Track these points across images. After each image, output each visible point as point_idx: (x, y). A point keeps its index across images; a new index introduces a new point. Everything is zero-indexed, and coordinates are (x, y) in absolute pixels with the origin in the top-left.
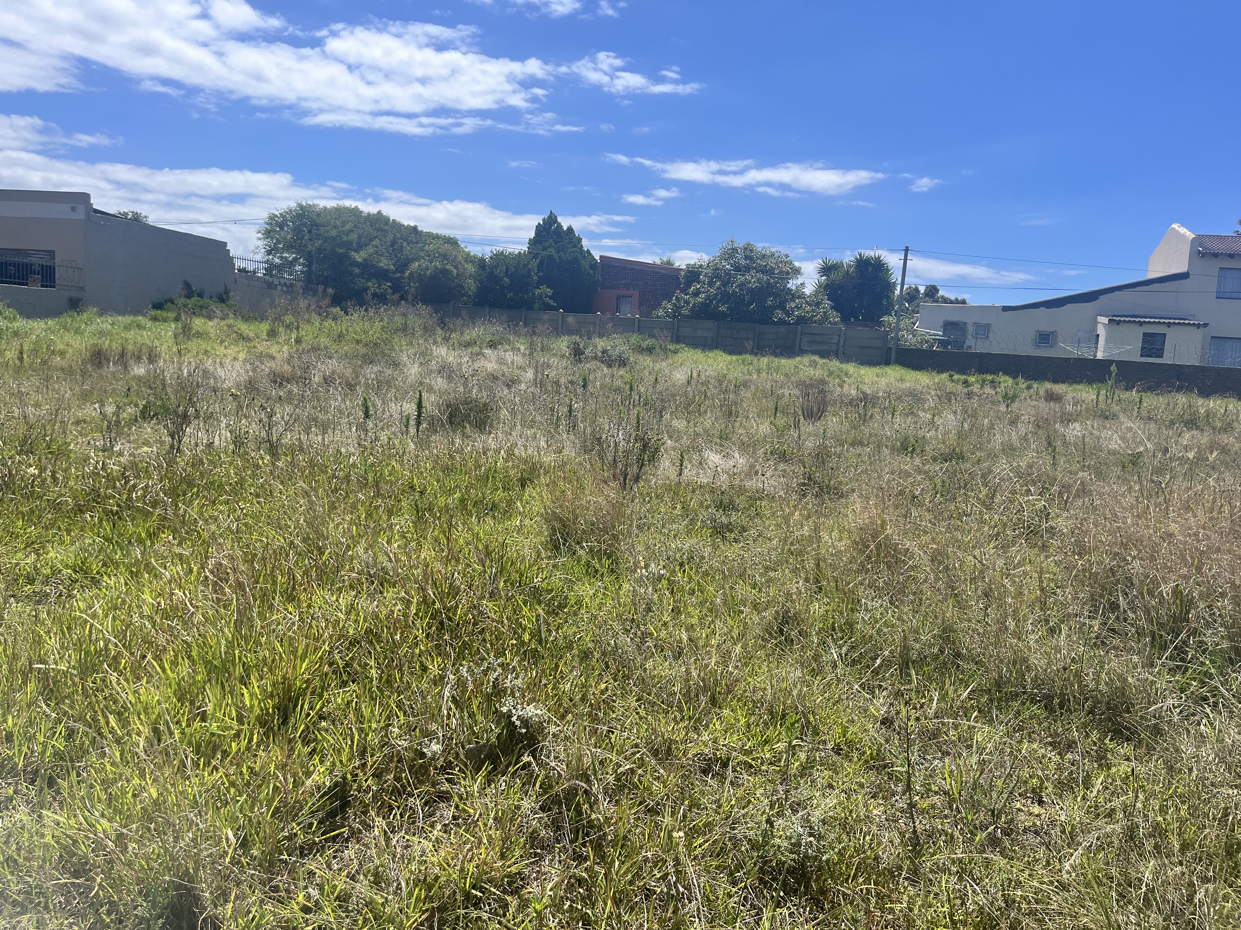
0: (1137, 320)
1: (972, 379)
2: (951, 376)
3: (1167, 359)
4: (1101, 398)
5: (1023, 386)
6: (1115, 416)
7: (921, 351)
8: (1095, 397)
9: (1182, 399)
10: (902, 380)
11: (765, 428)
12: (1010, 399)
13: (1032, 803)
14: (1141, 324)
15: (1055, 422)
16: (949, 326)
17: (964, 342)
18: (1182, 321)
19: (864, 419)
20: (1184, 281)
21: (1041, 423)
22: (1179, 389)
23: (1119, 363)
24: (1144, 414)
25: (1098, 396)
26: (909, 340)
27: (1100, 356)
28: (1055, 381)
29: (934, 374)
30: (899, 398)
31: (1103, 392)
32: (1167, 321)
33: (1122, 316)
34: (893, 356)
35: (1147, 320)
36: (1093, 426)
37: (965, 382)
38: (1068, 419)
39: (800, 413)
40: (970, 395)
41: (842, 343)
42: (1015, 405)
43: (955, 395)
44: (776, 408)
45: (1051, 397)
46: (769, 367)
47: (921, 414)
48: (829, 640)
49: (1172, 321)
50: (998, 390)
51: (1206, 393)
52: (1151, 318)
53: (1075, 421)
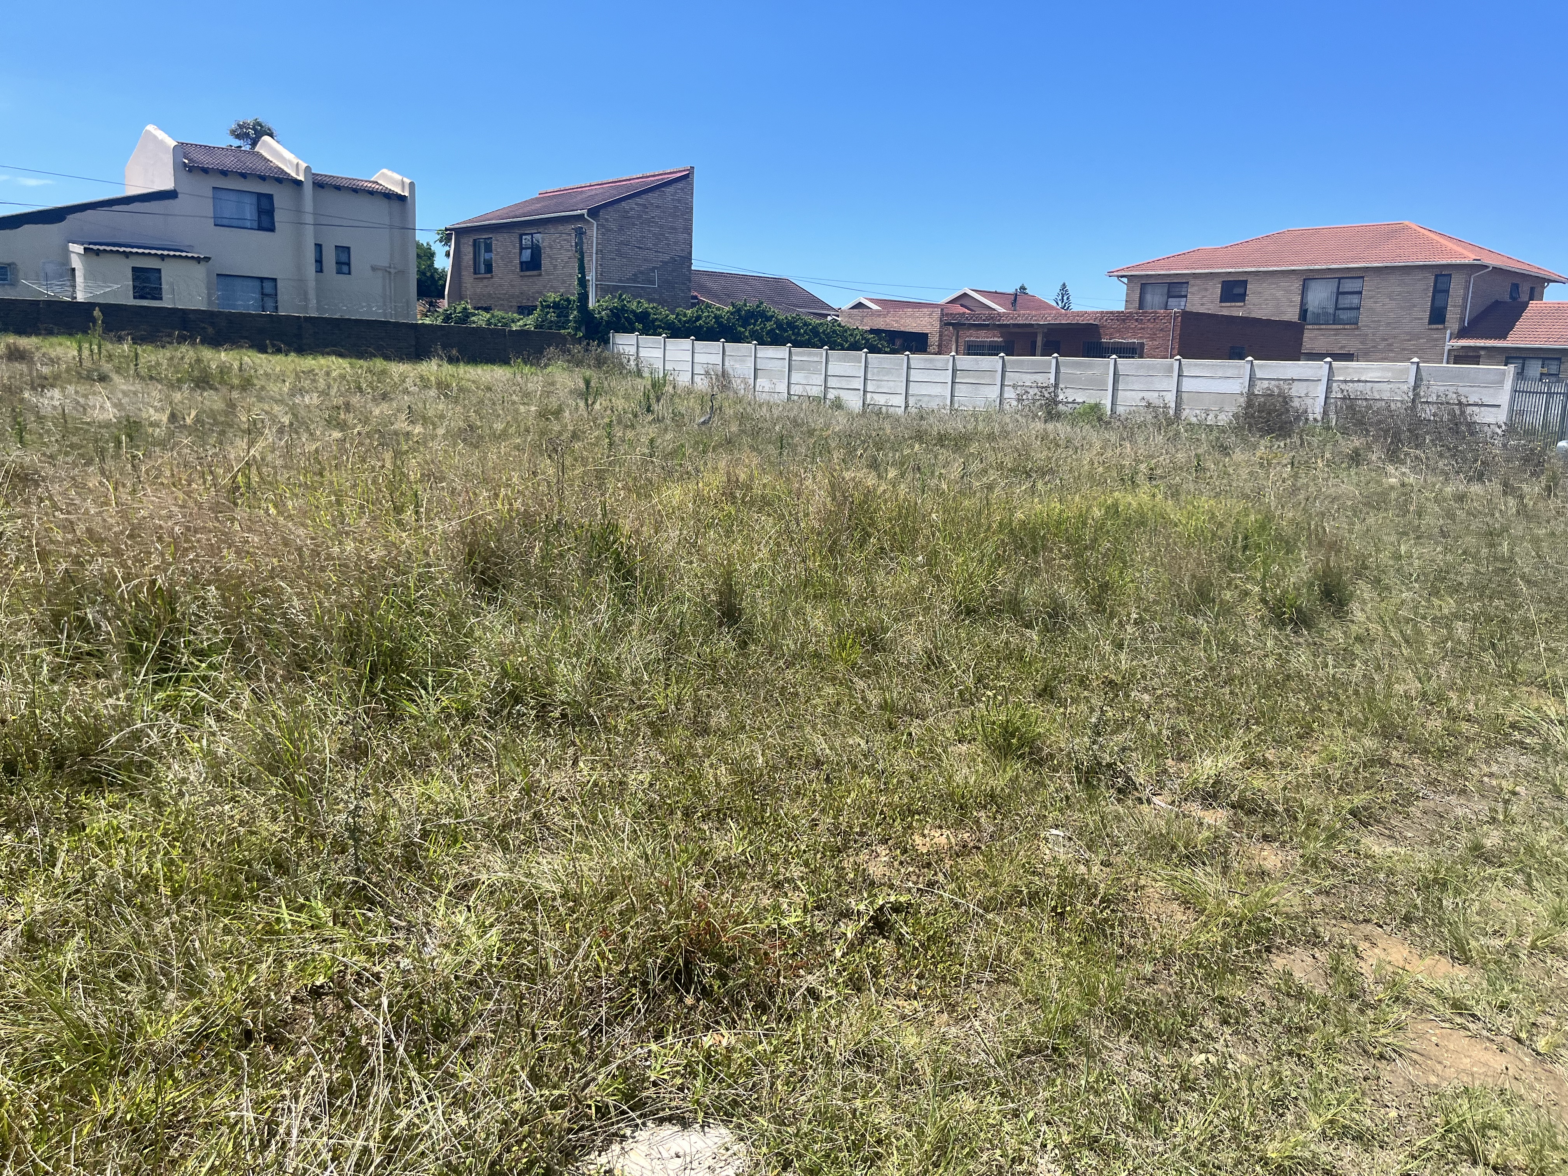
0: (121, 249)
3: (166, 302)
4: (86, 353)
6: (103, 378)
8: (76, 353)
9: (187, 353)
14: (127, 255)
15: (23, 390)
18: (177, 253)
20: (171, 201)
22: (182, 340)
23: (105, 308)
24: (143, 372)
25: (80, 350)
27: (81, 297)
28: (20, 333)
31: (86, 346)
32: (159, 252)
33: (101, 244)
35: (134, 250)
36: (77, 392)
38: (41, 384)
45: (15, 355)
49: (166, 253)
51: (214, 343)
52: (138, 247)
53: (53, 386)
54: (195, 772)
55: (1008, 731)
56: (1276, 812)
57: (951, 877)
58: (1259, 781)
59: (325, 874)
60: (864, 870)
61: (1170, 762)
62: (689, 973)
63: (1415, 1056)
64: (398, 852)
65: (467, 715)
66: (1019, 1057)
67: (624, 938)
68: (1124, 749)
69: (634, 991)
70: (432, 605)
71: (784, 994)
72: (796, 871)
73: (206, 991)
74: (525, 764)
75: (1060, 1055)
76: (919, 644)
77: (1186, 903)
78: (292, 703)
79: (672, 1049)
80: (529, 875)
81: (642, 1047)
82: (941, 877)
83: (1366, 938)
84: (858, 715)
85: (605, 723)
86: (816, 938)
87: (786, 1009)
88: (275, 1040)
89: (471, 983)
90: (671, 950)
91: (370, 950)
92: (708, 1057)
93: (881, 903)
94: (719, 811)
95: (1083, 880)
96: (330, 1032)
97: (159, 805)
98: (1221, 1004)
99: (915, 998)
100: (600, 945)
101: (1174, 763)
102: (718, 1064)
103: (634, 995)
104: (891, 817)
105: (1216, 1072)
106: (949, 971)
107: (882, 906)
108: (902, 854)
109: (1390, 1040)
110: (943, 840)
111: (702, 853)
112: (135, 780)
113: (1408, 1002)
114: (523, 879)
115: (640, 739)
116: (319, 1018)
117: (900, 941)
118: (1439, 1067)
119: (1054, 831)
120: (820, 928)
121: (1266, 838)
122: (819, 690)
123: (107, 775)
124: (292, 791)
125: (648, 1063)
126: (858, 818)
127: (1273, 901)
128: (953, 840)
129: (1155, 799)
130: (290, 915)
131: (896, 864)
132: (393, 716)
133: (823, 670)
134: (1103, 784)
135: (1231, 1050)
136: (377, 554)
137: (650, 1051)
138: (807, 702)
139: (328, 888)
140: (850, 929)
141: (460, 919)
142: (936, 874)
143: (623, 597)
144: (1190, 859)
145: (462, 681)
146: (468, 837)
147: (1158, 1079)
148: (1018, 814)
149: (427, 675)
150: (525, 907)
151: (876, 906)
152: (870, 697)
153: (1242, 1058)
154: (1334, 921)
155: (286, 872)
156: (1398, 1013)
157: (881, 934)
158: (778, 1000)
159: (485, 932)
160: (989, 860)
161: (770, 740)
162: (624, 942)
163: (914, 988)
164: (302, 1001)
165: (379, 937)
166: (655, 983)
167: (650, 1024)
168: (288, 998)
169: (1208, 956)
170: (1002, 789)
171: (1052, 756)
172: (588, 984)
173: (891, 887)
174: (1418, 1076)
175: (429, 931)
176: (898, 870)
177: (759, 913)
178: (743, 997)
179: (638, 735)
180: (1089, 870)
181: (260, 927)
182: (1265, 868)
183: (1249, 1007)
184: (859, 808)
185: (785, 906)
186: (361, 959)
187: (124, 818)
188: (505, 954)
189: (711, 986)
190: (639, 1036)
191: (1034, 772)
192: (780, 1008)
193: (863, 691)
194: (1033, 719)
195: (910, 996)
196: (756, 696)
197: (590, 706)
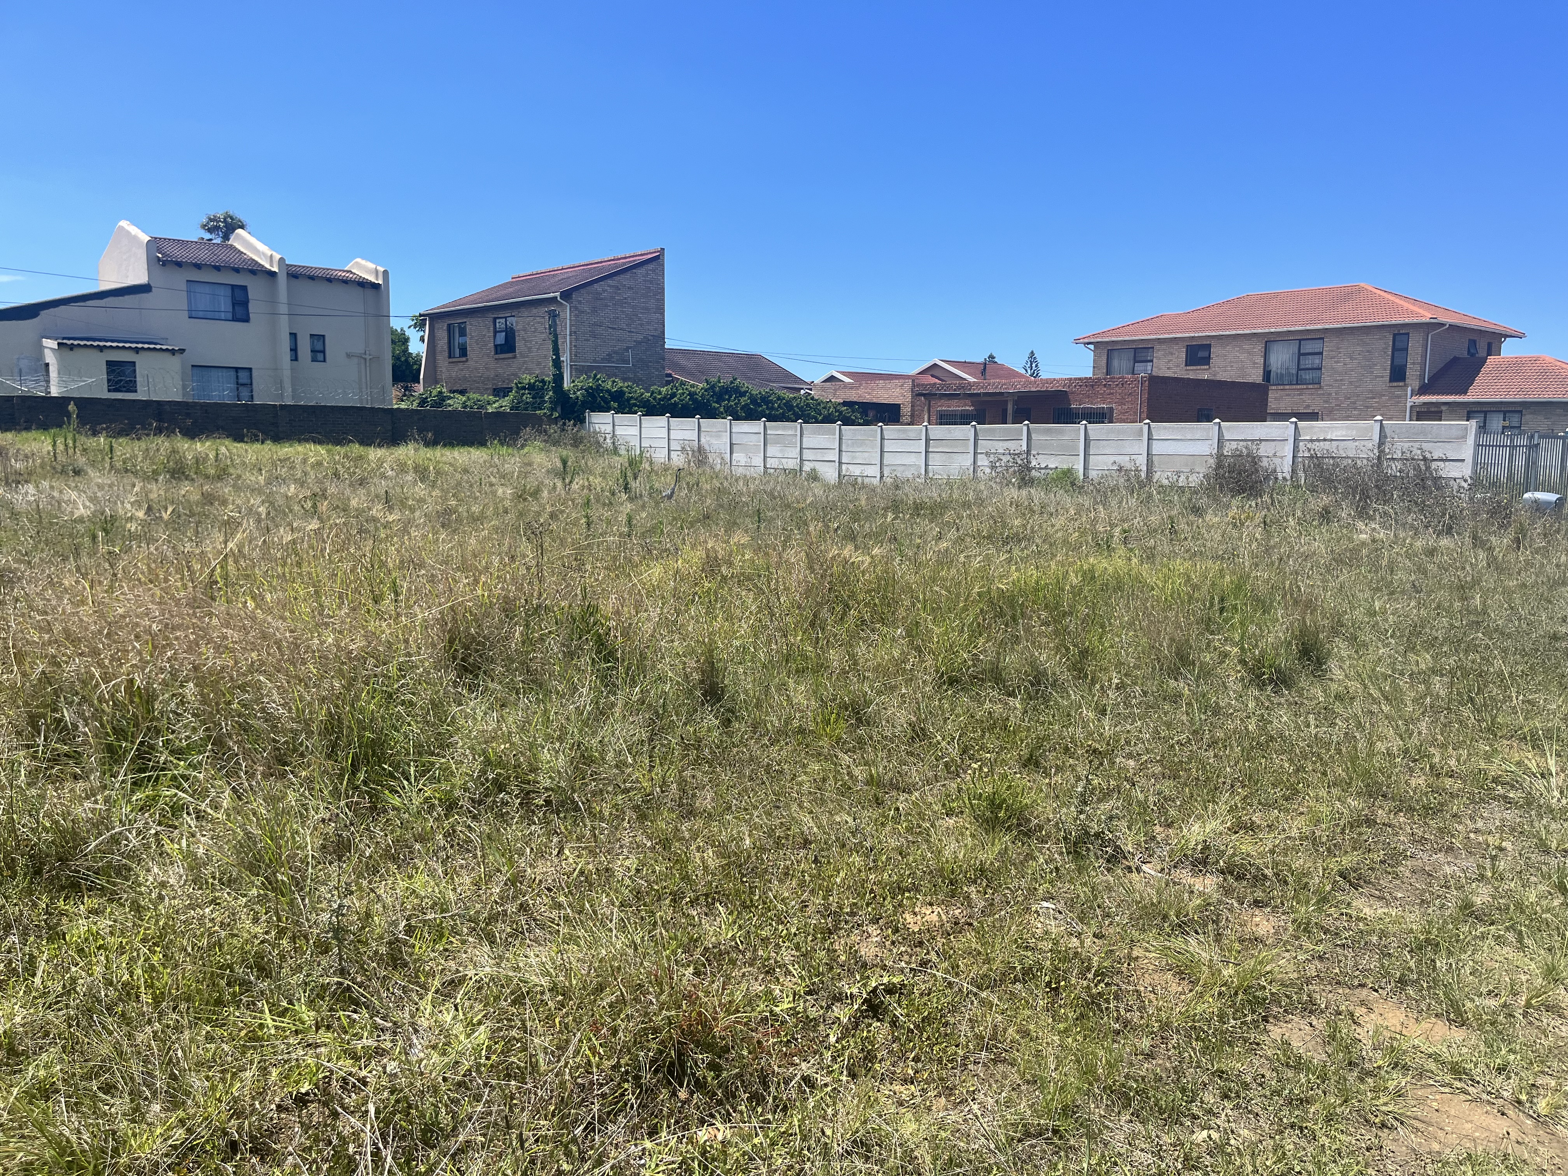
0: (95, 344)
3: (141, 395)
4: (60, 447)
6: (77, 472)
8: (50, 448)
9: (161, 445)
14: (101, 349)
18: (152, 346)
20: (145, 295)
22: (159, 431)
23: (82, 403)
24: (119, 465)
25: (54, 445)
27: (54, 392)
31: (60, 441)
32: (134, 345)
33: (75, 339)
35: (109, 344)
36: (52, 487)
49: (140, 346)
51: (192, 434)
52: (113, 341)
53: (27, 482)
54: (175, 875)
55: (995, 804)
56: (1265, 877)
57: (943, 955)
58: (1246, 846)
59: (308, 975)
60: (856, 951)
61: (1158, 829)
62: (682, 1064)
63: (1416, 1124)
64: (383, 950)
65: (451, 806)
66: (1020, 1141)
67: (614, 1031)
68: (1111, 818)
69: (626, 1086)
70: (414, 694)
71: (779, 1084)
72: (787, 955)
73: (189, 1102)
74: (509, 854)
75: (1061, 1138)
76: (903, 717)
77: (1180, 974)
78: (272, 800)
79: (666, 1146)
80: (517, 969)
81: (636, 1145)
82: (933, 956)
83: (1362, 1003)
84: (845, 790)
85: (590, 807)
86: (810, 1024)
87: (781, 1099)
88: (261, 1151)
89: (460, 1084)
90: (662, 1042)
91: (356, 1054)
92: (704, 1153)
93: (874, 985)
94: (707, 895)
95: (1076, 953)
96: (317, 1140)
97: (137, 909)
98: (1221, 1077)
99: (912, 1083)
100: (590, 1039)
101: (1162, 829)
102: (714, 1160)
103: (626, 1090)
104: (881, 896)
105: (1218, 1149)
106: (945, 1052)
107: (876, 988)
108: (894, 933)
109: (1391, 1108)
110: (934, 917)
111: (691, 939)
112: (115, 884)
113: (1406, 1068)
114: (511, 974)
115: (626, 824)
116: (306, 1127)
117: (894, 1023)
118: (1441, 1134)
119: (1045, 904)
120: (813, 1013)
121: (1257, 903)
122: (804, 766)
123: (86, 880)
124: (274, 890)
125: (643, 1162)
126: (848, 898)
127: (1268, 968)
128: (944, 917)
129: (1144, 867)
130: (274, 1020)
131: (888, 943)
132: (376, 809)
133: (807, 746)
134: (1091, 854)
135: (1233, 1125)
136: (357, 645)
137: (644, 1149)
138: (793, 779)
139: (311, 990)
140: (843, 1013)
141: (448, 1018)
142: (928, 953)
143: (604, 678)
144: (1182, 927)
145: (445, 770)
146: (455, 932)
147: (1161, 1158)
148: (1008, 888)
149: (409, 765)
150: (514, 1003)
151: (869, 989)
152: (856, 772)
153: (1245, 1132)
154: (1329, 988)
155: (269, 975)
156: (1397, 1079)
157: (876, 1016)
158: (772, 1089)
159: (474, 1031)
160: (981, 935)
161: (757, 820)
162: (615, 1036)
163: (910, 1072)
164: (287, 1109)
165: (364, 1040)
166: (647, 1077)
167: (643, 1120)
168: (273, 1107)
169: (1206, 1028)
170: (992, 863)
171: (1041, 828)
172: (579, 1080)
173: (884, 968)
174: (1420, 1144)
175: (416, 1031)
176: (890, 950)
177: (750, 1001)
178: (737, 1088)
179: (623, 820)
180: (1082, 943)
181: (243, 1033)
182: (1257, 935)
183: (1249, 1079)
184: (849, 888)
185: (777, 991)
186: (347, 1064)
187: (104, 923)
188: (495, 1052)
189: (704, 1078)
190: (632, 1133)
191: (1023, 844)
192: (775, 1098)
193: (849, 767)
194: (1019, 790)
195: (907, 1081)
196: (741, 775)
197: (574, 791)
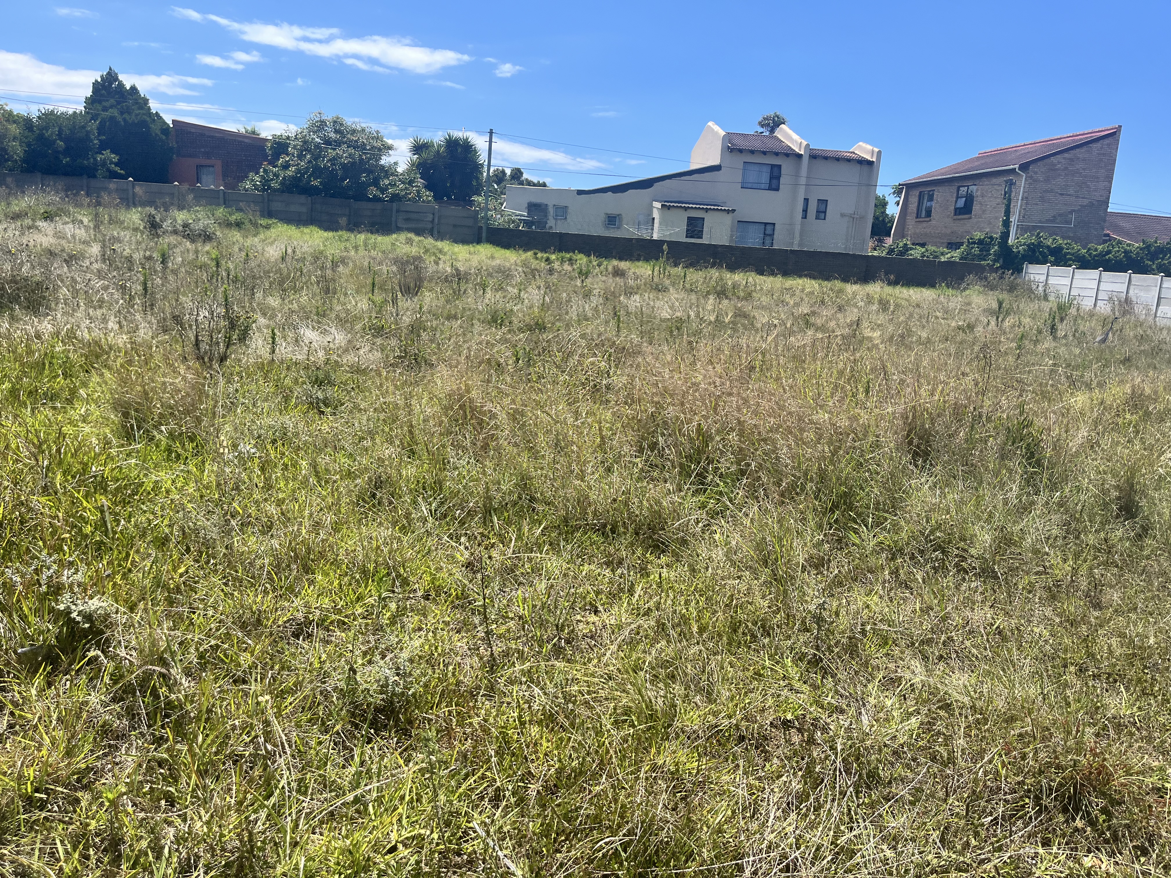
0: (683, 205)
1: (553, 257)
2: (536, 254)
3: (705, 240)
4: (656, 273)
5: (595, 263)
6: (665, 290)
7: (508, 230)
8: (650, 272)
9: (714, 275)
10: (492, 257)
11: (363, 304)
12: (584, 274)
13: (590, 613)
14: (686, 209)
15: (620, 295)
16: (532, 207)
17: (546, 223)
18: (716, 207)
19: (458, 294)
20: (716, 172)
21: (609, 297)
22: (713, 265)
23: (670, 244)
24: (688, 286)
25: (653, 271)
26: (498, 220)
27: (655, 237)
28: (621, 259)
29: (521, 252)
30: (490, 275)
31: (657, 269)
32: (705, 207)
33: (671, 202)
34: (484, 235)
35: (691, 206)
36: (649, 298)
37: (547, 260)
38: (629, 292)
39: (397, 288)
40: (551, 271)
41: (436, 220)
42: (589, 281)
43: (538, 271)
44: (373, 284)
45: (618, 273)
46: (366, 245)
47: (510, 289)
48: (420, 499)
49: (709, 207)
50: (575, 267)
51: (732, 268)
52: (693, 204)
53: (636, 293)
62: (1079, 802)
69: (1027, 800)
79: (1056, 858)
81: (1030, 848)
94: (1109, 675)
100: (1001, 756)
103: (1027, 804)
115: (1037, 599)
125: (1035, 862)
132: (840, 543)
136: (843, 423)
137: (1037, 853)
139: (797, 654)
141: (888, 703)
146: (895, 643)
149: (869, 517)
166: (1046, 801)
168: (768, 722)
175: (864, 705)
178: (1124, 836)
189: (1097, 818)
197: (994, 564)
